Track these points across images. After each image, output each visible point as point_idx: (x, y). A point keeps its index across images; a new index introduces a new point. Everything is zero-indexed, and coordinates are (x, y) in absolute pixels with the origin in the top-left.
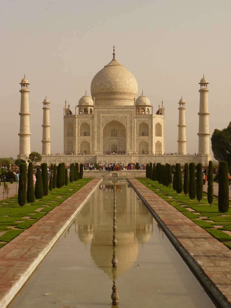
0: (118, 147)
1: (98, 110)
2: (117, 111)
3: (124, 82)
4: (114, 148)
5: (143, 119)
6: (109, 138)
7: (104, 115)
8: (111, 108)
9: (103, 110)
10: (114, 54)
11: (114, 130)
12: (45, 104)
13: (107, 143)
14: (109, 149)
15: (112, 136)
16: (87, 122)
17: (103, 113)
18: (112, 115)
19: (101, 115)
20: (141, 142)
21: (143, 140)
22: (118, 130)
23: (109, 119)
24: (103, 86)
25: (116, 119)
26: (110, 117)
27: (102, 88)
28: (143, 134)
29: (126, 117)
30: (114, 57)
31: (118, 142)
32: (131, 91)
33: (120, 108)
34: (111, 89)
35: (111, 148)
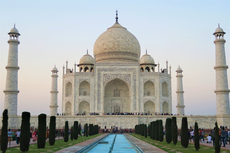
0: (121, 109)
1: (98, 68)
2: (120, 69)
3: (127, 42)
4: (117, 110)
5: (149, 77)
6: (112, 98)
7: (105, 73)
8: (113, 65)
9: (105, 68)
10: (117, 18)
11: (117, 90)
12: (53, 72)
13: (110, 104)
14: (112, 110)
15: (114, 96)
16: (87, 81)
17: (105, 70)
18: (114, 73)
19: (103, 73)
20: (146, 102)
21: (149, 100)
22: (121, 90)
23: (111, 77)
24: (105, 45)
25: (118, 77)
26: (112, 75)
27: (105, 48)
28: (148, 94)
29: (130, 75)
30: (117, 21)
31: (121, 103)
32: (134, 51)
33: (123, 65)
34: (113, 48)
35: (113, 109)
